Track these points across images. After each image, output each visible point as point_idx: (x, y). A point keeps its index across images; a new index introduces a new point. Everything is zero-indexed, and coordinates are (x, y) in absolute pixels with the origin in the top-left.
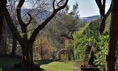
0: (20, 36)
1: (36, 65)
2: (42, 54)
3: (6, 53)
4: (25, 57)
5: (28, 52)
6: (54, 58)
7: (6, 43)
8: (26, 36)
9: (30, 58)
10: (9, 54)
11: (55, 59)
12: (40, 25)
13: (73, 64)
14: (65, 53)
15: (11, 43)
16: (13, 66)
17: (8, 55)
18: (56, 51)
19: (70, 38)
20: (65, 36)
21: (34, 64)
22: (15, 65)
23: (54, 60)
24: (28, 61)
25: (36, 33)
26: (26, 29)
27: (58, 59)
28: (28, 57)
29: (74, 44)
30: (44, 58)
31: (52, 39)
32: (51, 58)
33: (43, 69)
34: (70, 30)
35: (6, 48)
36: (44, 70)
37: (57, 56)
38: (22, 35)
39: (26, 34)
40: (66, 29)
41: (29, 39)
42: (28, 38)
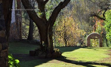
0: (37, 16)
1: (57, 52)
2: (66, 39)
3: (21, 38)
4: (43, 42)
5: (47, 36)
6: (82, 44)
7: (21, 24)
8: (44, 16)
9: (49, 44)
10: (26, 39)
11: (84, 45)
12: (61, 2)
13: (105, 51)
14: (96, 37)
15: (27, 25)
16: (28, 53)
17: (23, 39)
18: (84, 35)
19: (101, 19)
20: (96, 16)
21: (55, 51)
22: (30, 52)
23: (82, 46)
24: (47, 47)
25: (56, 12)
26: (44, 7)
27: (87, 45)
28: (46, 42)
29: (105, 26)
30: (69, 43)
31: (80, 20)
32: (78, 44)
33: (66, 57)
34: (101, 8)
35: (20, 32)
36: (67, 59)
37: (86, 42)
38: (39, 14)
39: (44, 14)
40: (97, 7)
41: (48, 20)
42: (47, 18)
